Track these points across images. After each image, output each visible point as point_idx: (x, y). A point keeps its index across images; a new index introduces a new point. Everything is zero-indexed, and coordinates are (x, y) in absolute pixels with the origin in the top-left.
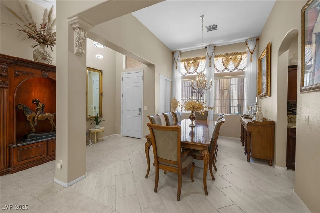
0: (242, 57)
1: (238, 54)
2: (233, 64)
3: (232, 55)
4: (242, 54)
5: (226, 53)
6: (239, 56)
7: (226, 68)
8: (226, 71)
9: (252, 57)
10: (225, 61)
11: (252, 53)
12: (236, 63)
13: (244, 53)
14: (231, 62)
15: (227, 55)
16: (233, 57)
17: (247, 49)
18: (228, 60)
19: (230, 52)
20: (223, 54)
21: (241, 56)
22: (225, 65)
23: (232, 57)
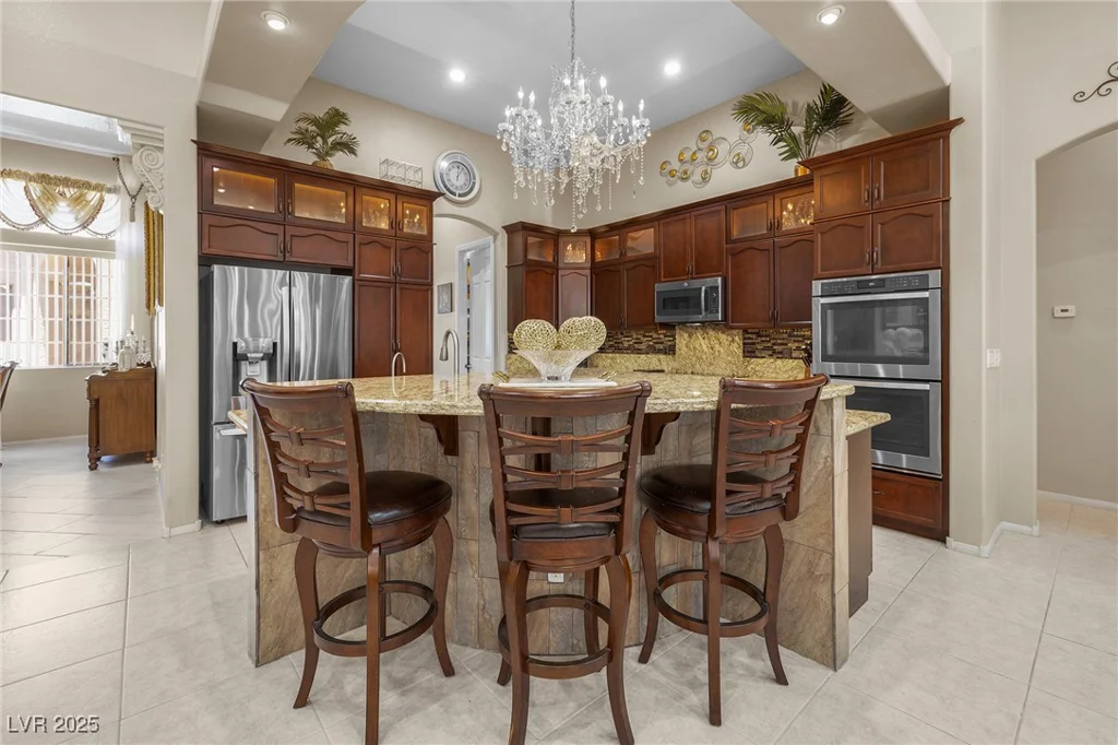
0: (102, 200)
1: (88, 186)
2: (70, 212)
3: (67, 186)
4: (102, 190)
5: (42, 172)
6: (93, 196)
7: (43, 220)
8: (43, 229)
9: (133, 207)
10: (39, 198)
11: (134, 197)
12: (82, 214)
13: (109, 191)
14: (63, 206)
15: (43, 179)
16: (70, 192)
17: (119, 182)
18: (49, 197)
19: (62, 174)
20: (32, 173)
21: (99, 194)
22: (41, 208)
23: (66, 190)
